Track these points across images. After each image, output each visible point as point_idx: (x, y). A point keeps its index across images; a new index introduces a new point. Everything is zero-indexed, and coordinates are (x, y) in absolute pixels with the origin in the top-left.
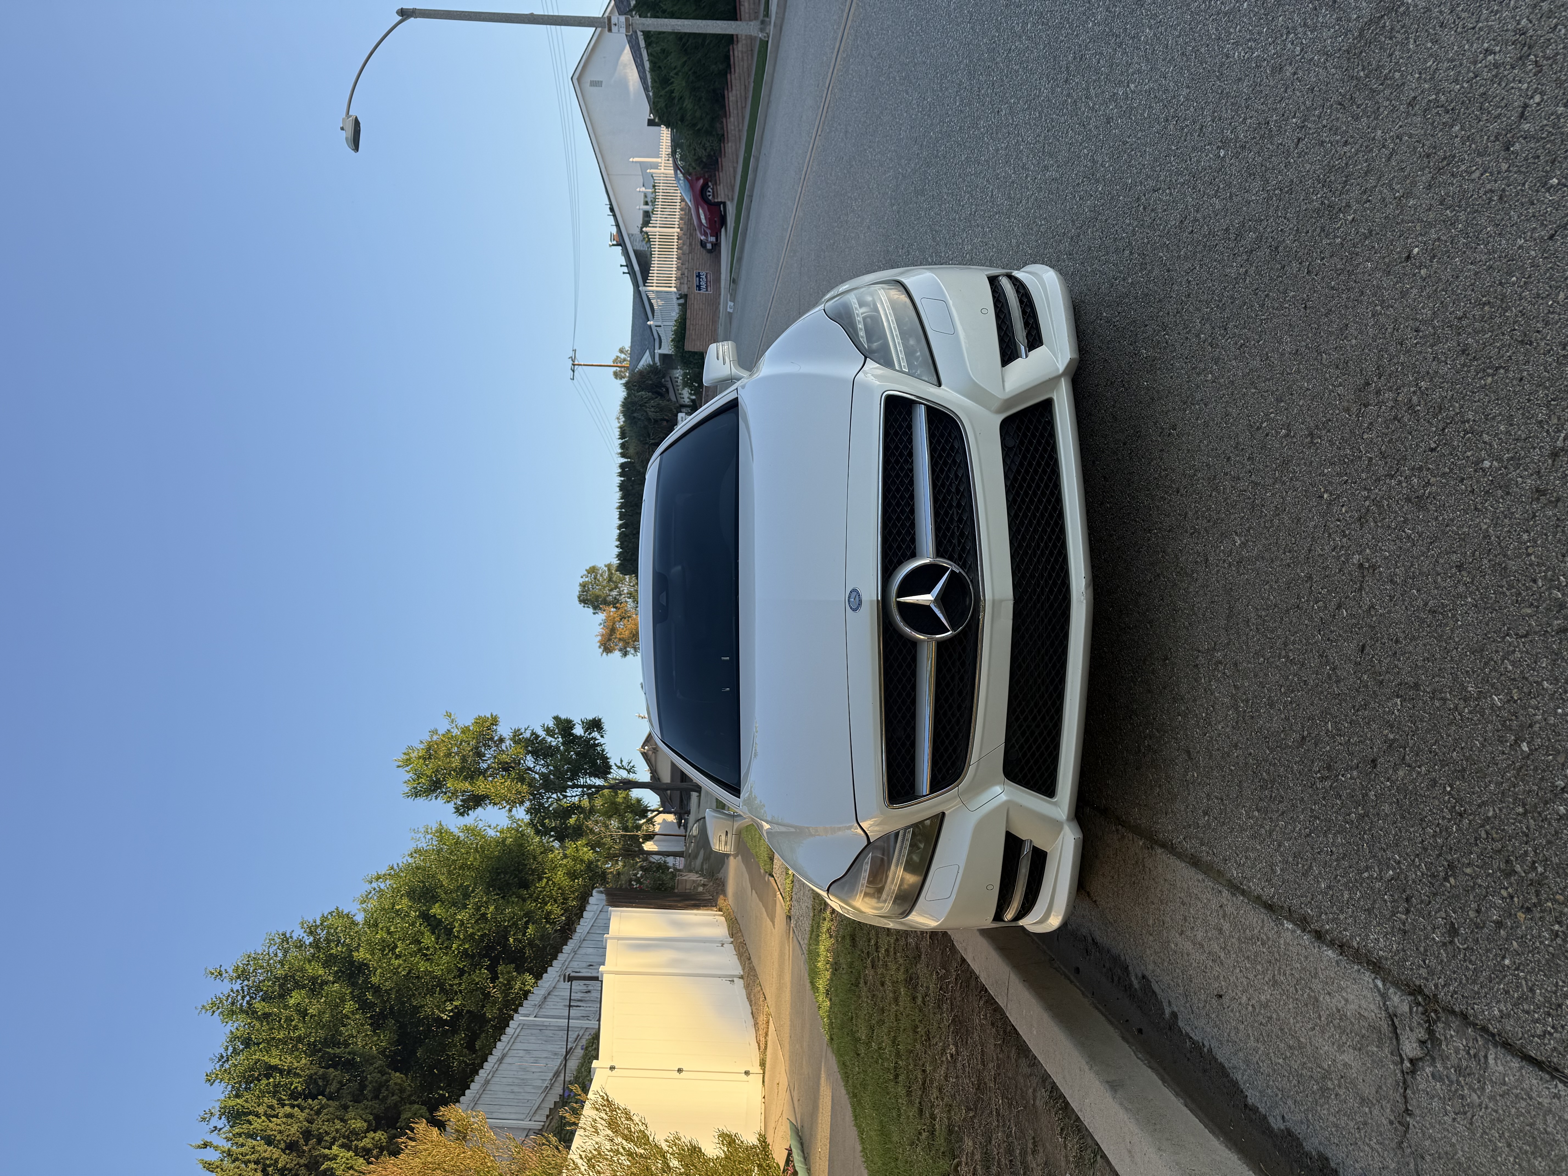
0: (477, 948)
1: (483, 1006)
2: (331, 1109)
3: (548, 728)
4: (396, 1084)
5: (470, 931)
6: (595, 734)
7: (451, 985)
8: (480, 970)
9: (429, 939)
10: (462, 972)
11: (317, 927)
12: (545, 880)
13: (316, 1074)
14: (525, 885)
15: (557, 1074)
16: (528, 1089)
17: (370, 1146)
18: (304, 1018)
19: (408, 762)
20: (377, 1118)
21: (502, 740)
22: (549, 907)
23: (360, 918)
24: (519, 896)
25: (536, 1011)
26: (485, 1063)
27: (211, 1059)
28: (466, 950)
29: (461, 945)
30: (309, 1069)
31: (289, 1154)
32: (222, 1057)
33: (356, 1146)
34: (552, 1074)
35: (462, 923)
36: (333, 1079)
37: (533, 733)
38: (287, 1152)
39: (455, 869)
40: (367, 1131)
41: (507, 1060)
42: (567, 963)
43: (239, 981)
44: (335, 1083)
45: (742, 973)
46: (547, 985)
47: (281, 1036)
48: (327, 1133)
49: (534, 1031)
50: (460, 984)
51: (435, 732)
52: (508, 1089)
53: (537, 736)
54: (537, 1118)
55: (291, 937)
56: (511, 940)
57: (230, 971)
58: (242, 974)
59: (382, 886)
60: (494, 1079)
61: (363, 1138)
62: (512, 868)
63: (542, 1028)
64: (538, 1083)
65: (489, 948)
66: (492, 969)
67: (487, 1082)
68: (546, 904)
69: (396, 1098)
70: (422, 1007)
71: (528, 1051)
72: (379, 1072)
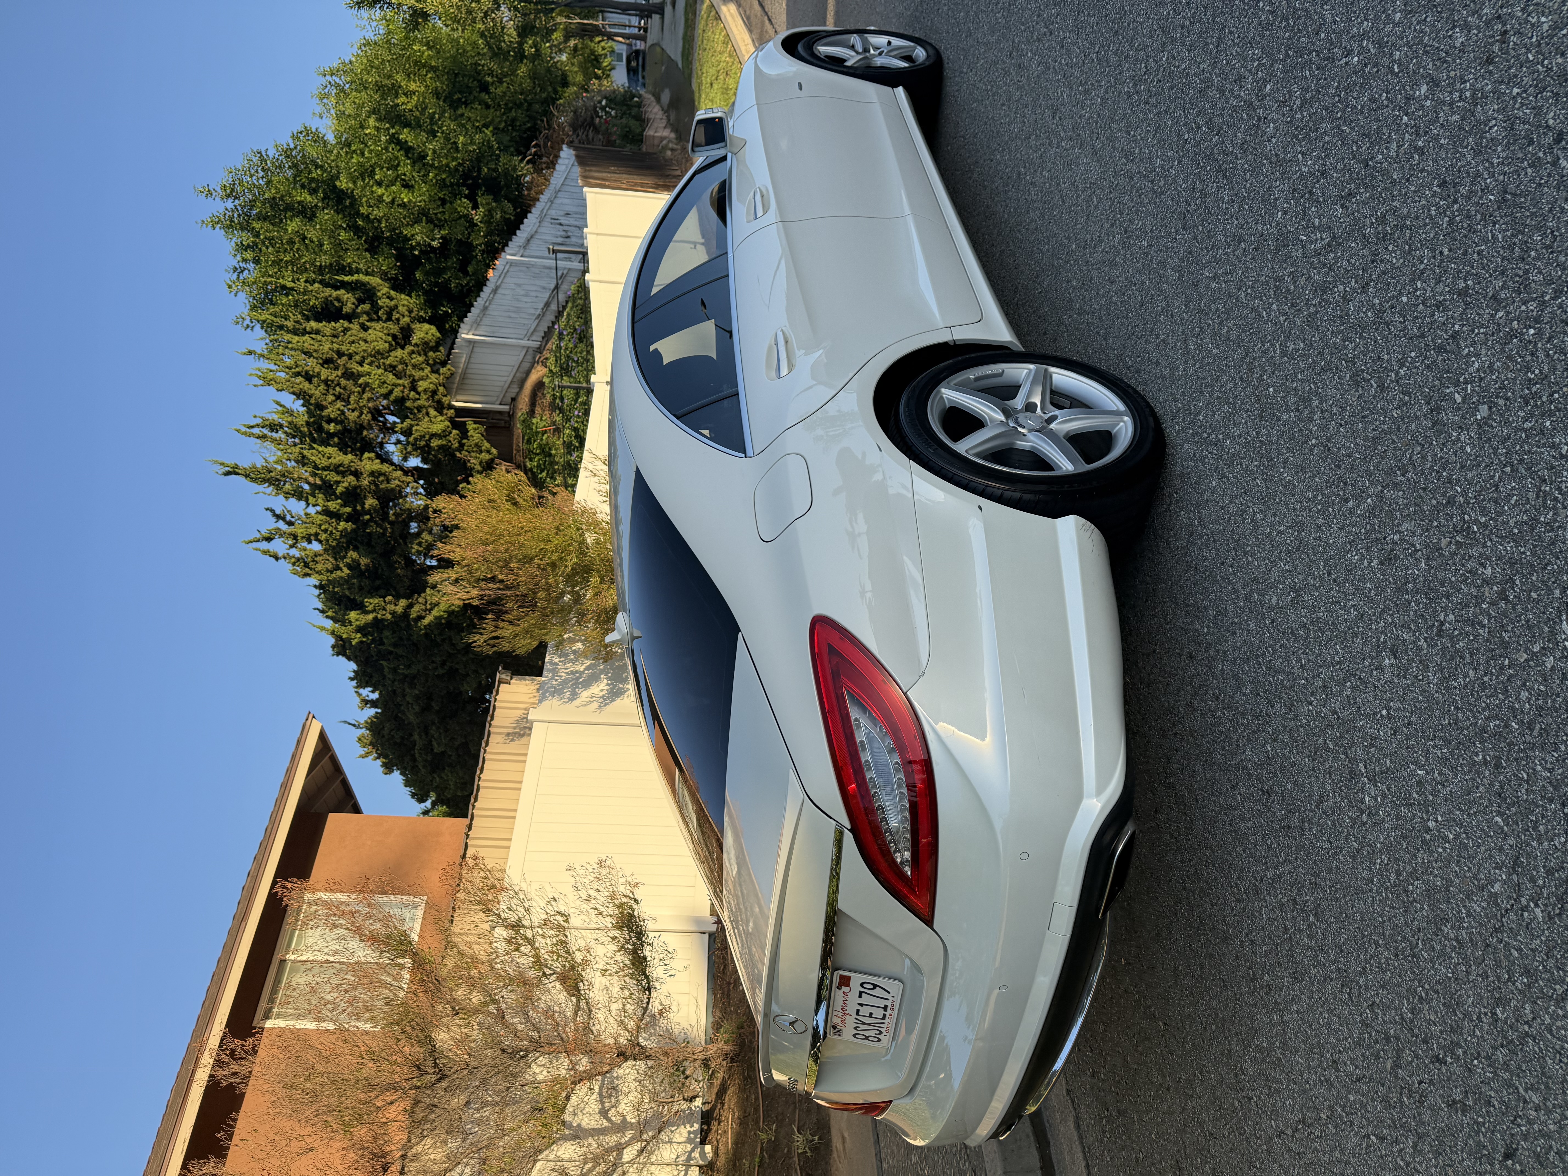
0: (454, 178)
2: (354, 332)
4: (403, 305)
5: (444, 160)
7: (436, 214)
8: (460, 198)
9: (406, 168)
10: (443, 202)
11: (290, 148)
13: (330, 296)
15: (547, 305)
16: (523, 316)
17: (395, 363)
18: (303, 242)
20: (395, 338)
23: (331, 138)
25: (521, 251)
26: (481, 293)
27: (226, 271)
28: (443, 179)
29: (437, 174)
30: (322, 292)
31: (327, 368)
32: (235, 269)
34: (542, 305)
35: (434, 152)
36: (347, 302)
38: (326, 366)
41: (501, 291)
43: (230, 200)
44: (349, 305)
47: (287, 259)
49: (522, 268)
50: (444, 213)
52: (505, 314)
54: (534, 338)
55: (267, 156)
57: (218, 190)
58: (231, 193)
59: (338, 80)
60: (491, 306)
63: (529, 266)
64: (532, 311)
65: (466, 176)
67: (485, 308)
68: (510, 109)
69: (407, 319)
70: (413, 235)
71: (519, 285)
72: (388, 297)
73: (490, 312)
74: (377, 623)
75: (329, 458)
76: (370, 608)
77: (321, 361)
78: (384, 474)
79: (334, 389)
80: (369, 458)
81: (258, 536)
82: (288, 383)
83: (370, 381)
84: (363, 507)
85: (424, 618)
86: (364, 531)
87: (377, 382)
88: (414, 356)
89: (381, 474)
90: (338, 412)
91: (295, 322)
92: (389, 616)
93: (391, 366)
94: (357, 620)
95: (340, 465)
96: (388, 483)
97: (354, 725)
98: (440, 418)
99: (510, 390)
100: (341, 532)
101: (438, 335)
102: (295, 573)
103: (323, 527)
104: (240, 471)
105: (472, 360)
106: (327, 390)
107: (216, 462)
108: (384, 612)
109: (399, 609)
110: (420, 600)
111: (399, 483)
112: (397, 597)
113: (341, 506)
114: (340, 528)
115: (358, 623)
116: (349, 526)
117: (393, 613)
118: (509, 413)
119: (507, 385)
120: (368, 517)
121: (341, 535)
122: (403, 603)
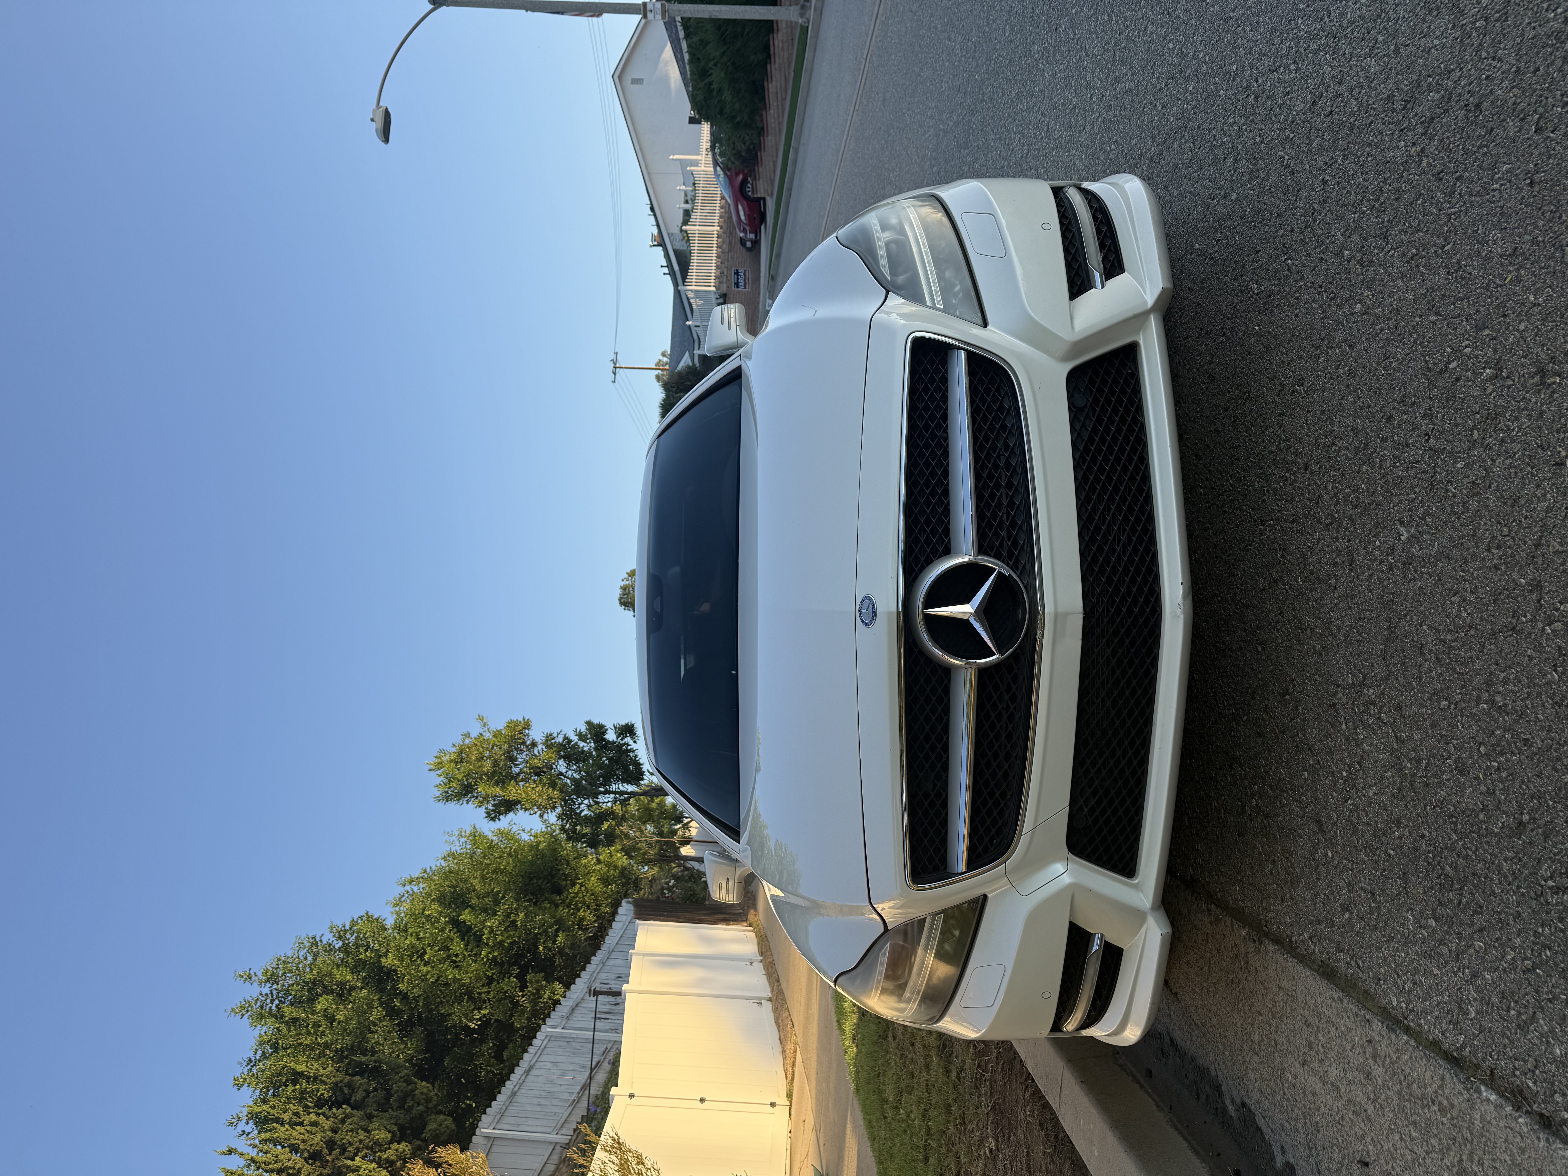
0: (506, 956)
1: (511, 1015)
2: (355, 1119)
3: (580, 733)
4: (422, 1093)
5: (499, 938)
6: (628, 740)
7: (479, 994)
8: (509, 978)
9: (458, 946)
10: (490, 980)
11: (346, 931)
12: (578, 886)
13: (342, 1081)
14: (558, 890)
15: (584, 1088)
16: (555, 1102)
17: (393, 1158)
18: (332, 1024)
19: (439, 765)
20: (401, 1128)
21: (534, 744)
22: (581, 913)
23: (390, 922)
24: (552, 902)
25: (564, 1023)
26: (512, 1075)
27: (240, 1063)
28: (495, 957)
29: (490, 953)
30: (334, 1076)
31: (312, 1164)
32: (250, 1060)
33: (380, 1158)
34: (579, 1088)
35: (491, 931)
36: (359, 1087)
37: (565, 738)
38: (311, 1161)
39: (488, 873)
40: (391, 1142)
41: (534, 1072)
42: (595, 975)
43: (268, 985)
44: (360, 1091)
45: (770, 995)
46: (575, 997)
47: (308, 1042)
48: (351, 1144)
49: (561, 1043)
50: (489, 992)
51: (467, 735)
52: (535, 1101)
53: (570, 741)
54: (564, 1131)
55: (321, 941)
56: (541, 948)
57: (259, 974)
58: (272, 978)
59: (416, 889)
60: (521, 1091)
61: (386, 1149)
62: (545, 873)
63: (569, 1040)
64: (566, 1096)
65: (519, 956)
66: (521, 977)
67: (514, 1094)
68: (579, 910)
69: (422, 1109)
70: (450, 1015)
71: (555, 1063)
72: (405, 1081)
73: (517, 1099)
101: (453, 1126)
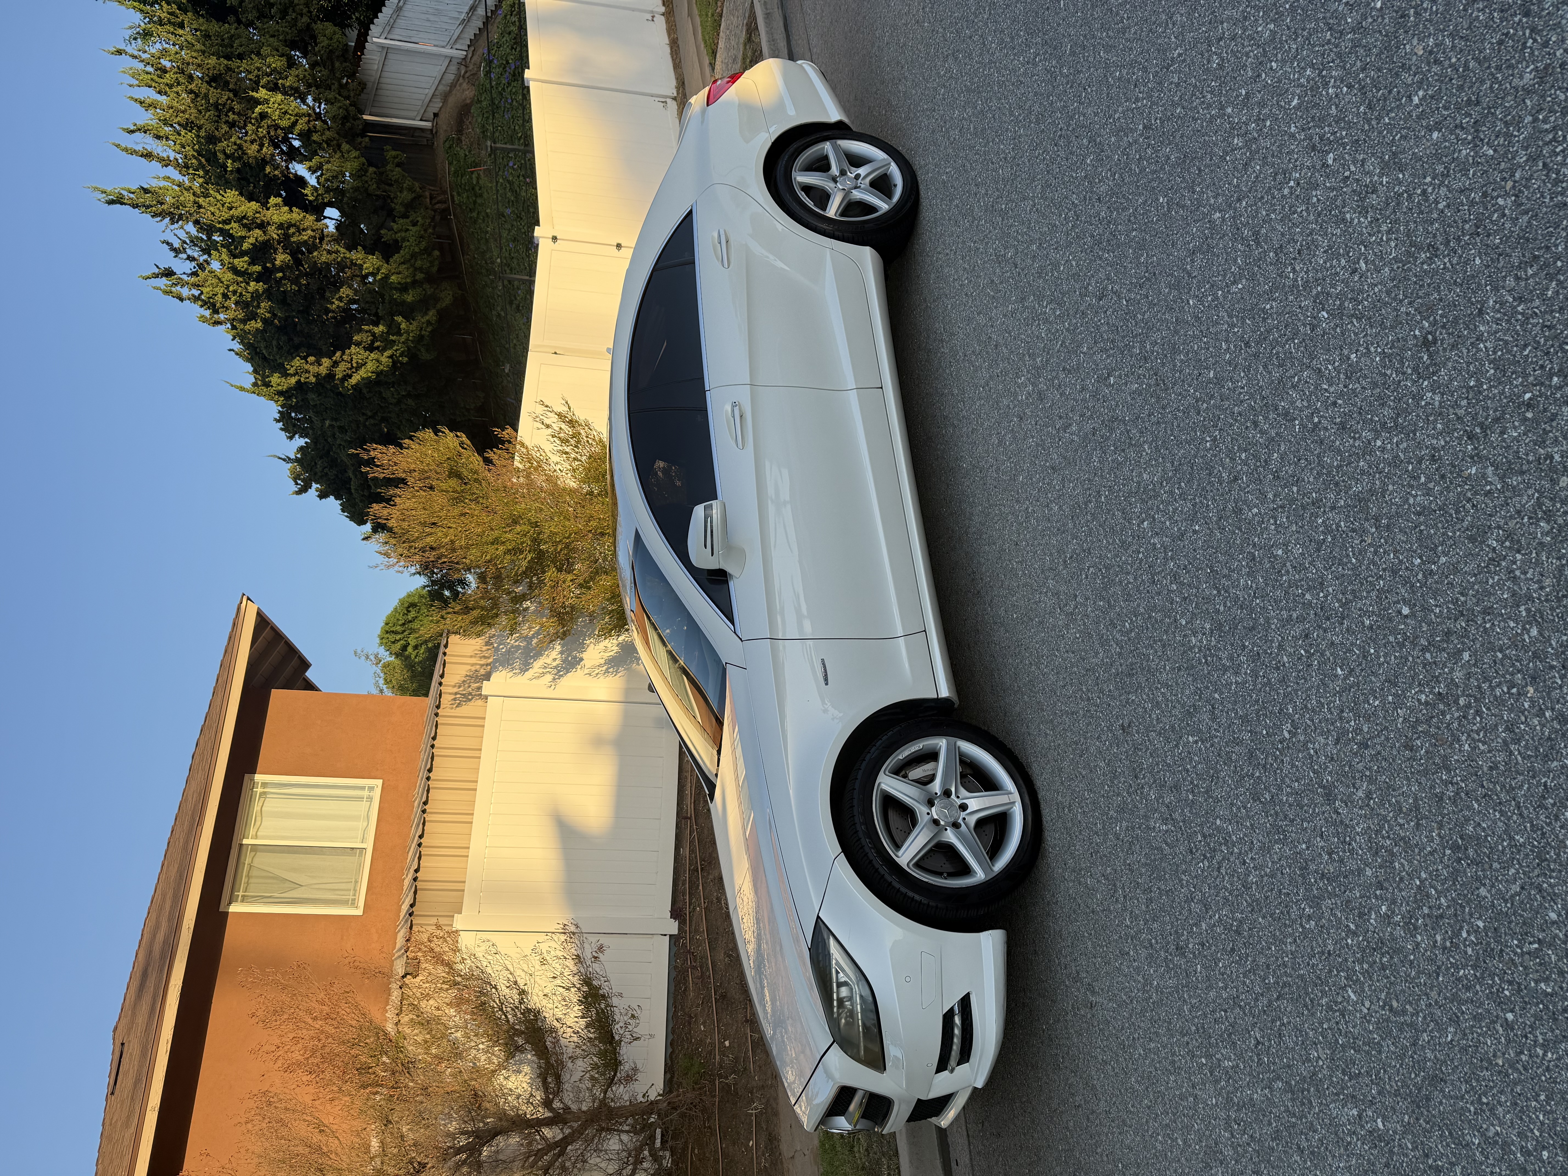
16: (444, 20)
34: (466, 9)
54: (457, 47)
64: (455, 15)
67: (398, 10)
69: (305, 19)
73: (405, 13)
74: (300, 386)
75: (230, 209)
76: (291, 371)
77: (206, 78)
78: (294, 225)
79: (227, 115)
80: (276, 205)
81: (157, 271)
82: (171, 111)
83: (269, 111)
84: (274, 264)
85: (350, 377)
86: (278, 289)
87: (277, 113)
88: (318, 69)
89: (290, 225)
90: (235, 147)
91: (169, 13)
92: (313, 380)
93: (291, 88)
94: (278, 385)
95: (244, 217)
96: (300, 234)
97: (284, 460)
98: (354, 154)
99: (431, 105)
100: (252, 293)
102: (203, 319)
103: (231, 289)
104: (125, 201)
105: (386, 68)
106: (219, 116)
107: (96, 189)
108: (307, 375)
109: (323, 370)
110: (345, 357)
111: (312, 233)
112: (320, 355)
113: (249, 264)
114: (250, 289)
115: (280, 388)
116: (260, 287)
117: (317, 376)
118: (431, 130)
119: (428, 100)
120: (280, 275)
121: (252, 296)
122: (326, 362)
